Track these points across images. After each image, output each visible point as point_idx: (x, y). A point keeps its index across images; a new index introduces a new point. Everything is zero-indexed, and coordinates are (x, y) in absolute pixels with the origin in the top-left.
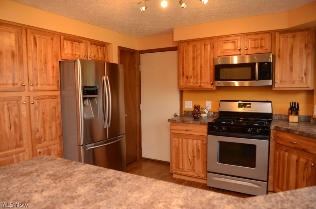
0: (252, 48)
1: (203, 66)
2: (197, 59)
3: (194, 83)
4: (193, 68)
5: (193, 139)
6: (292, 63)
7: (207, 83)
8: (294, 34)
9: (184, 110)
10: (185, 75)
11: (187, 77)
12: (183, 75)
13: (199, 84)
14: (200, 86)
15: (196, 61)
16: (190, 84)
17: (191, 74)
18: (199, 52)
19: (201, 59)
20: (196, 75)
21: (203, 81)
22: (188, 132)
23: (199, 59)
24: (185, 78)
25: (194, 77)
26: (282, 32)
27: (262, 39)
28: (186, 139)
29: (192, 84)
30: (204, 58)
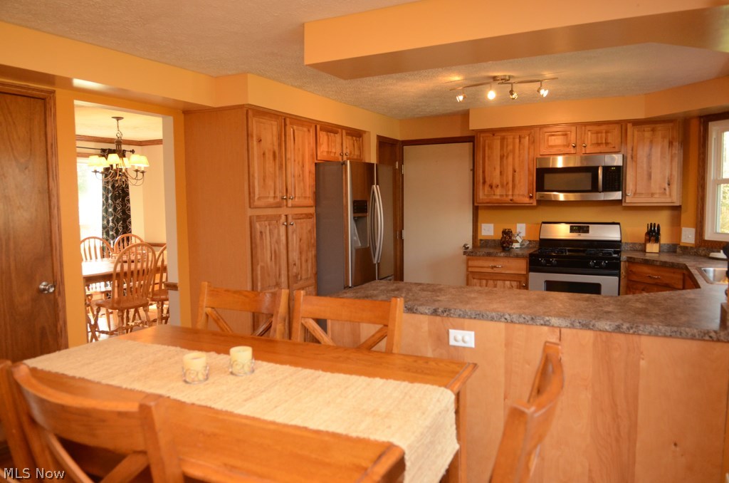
0: (592, 144)
1: (517, 170)
2: (507, 157)
3: (501, 196)
4: (501, 172)
5: (505, 280)
6: (650, 168)
7: (523, 195)
8: (653, 126)
9: (479, 238)
10: (488, 182)
11: (491, 186)
12: (484, 182)
13: (510, 197)
14: (511, 200)
15: (505, 162)
16: (495, 197)
17: (496, 180)
18: (510, 147)
19: (514, 159)
20: (505, 183)
21: (517, 192)
22: (496, 270)
23: (510, 159)
24: (487, 188)
25: (502, 186)
26: (636, 123)
27: (607, 132)
28: (494, 280)
29: (498, 197)
30: (519, 157)
